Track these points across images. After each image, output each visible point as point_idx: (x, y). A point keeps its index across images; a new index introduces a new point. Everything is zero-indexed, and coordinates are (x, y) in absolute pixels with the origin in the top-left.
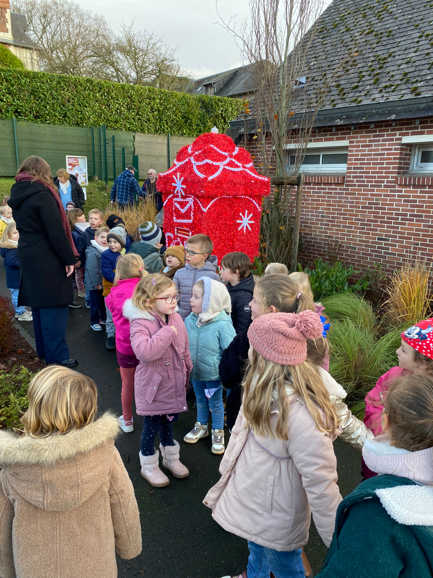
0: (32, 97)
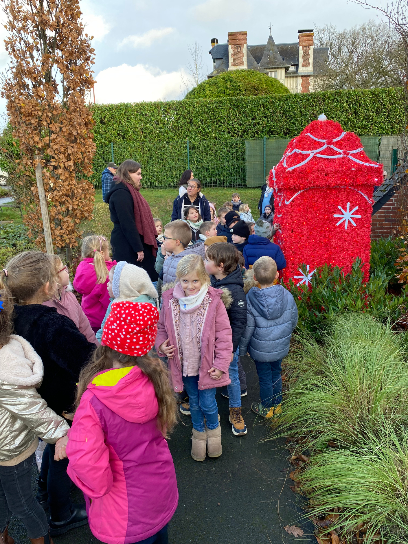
0: (284, 117)
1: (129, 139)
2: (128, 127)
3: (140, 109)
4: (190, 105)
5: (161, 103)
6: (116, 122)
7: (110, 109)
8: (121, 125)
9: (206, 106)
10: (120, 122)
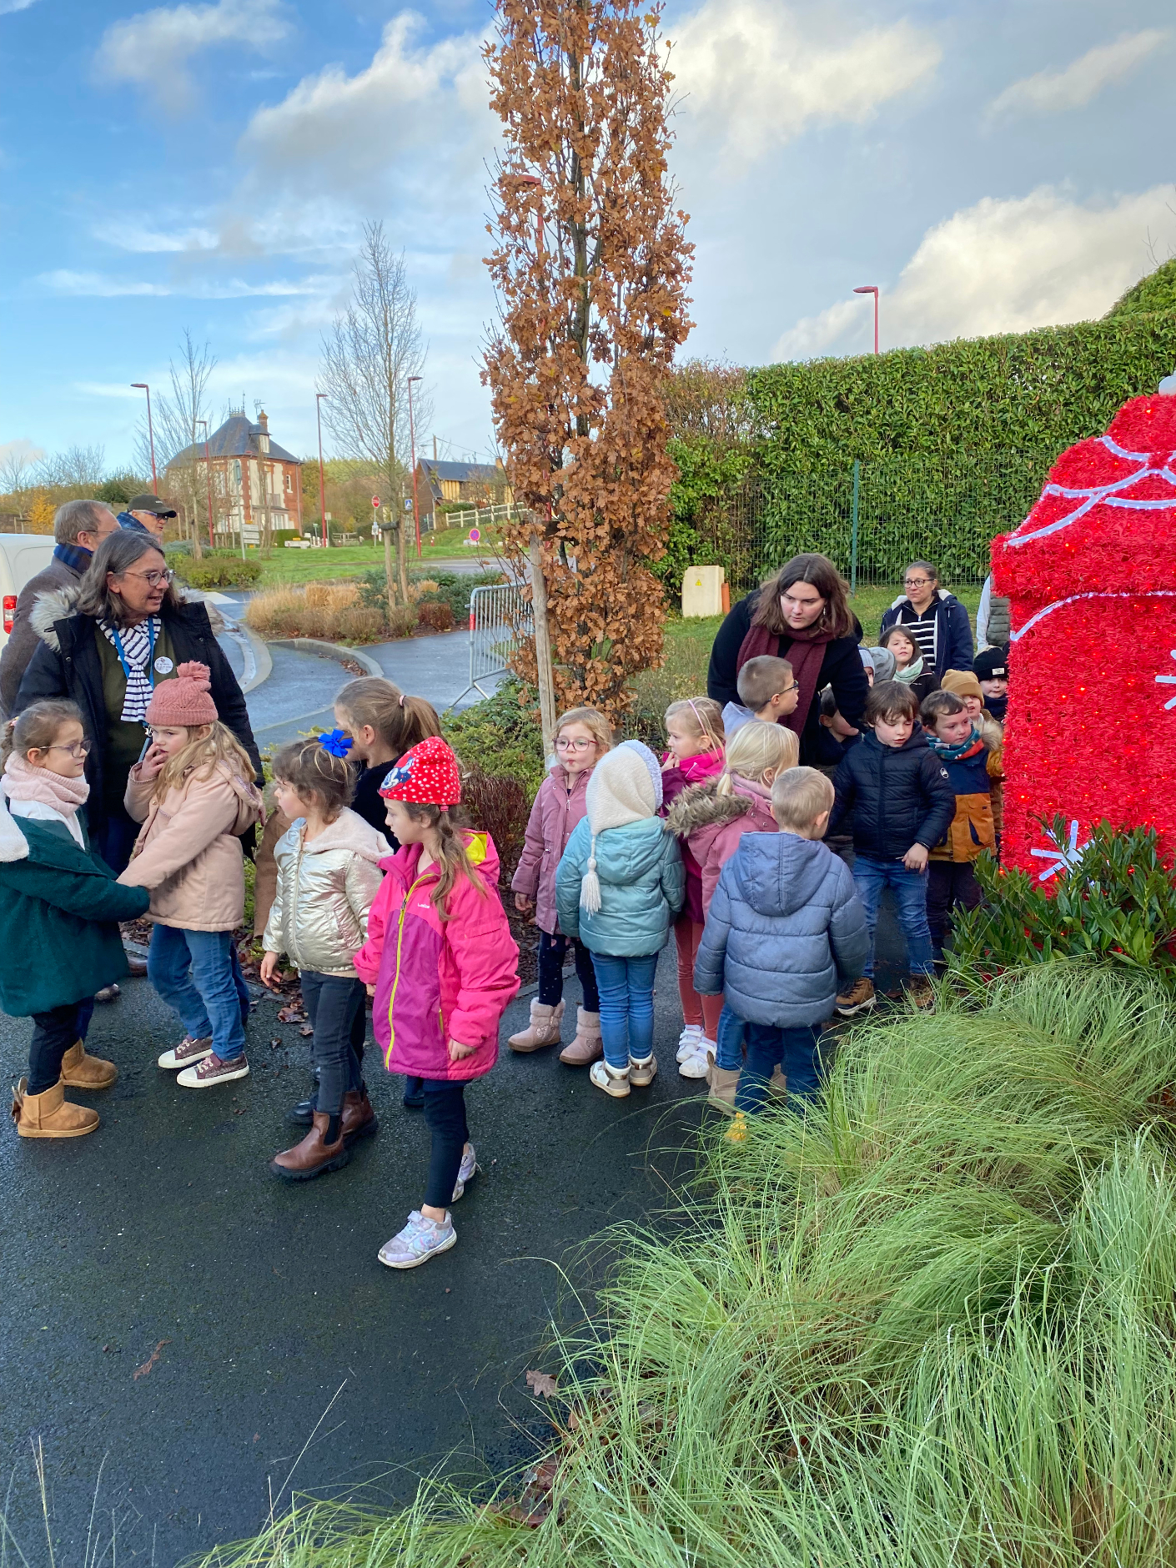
1: (911, 448)
2: (909, 414)
3: (947, 361)
4: (1099, 337)
5: (1010, 340)
6: (879, 401)
7: (864, 368)
8: (890, 411)
9: (1153, 334)
10: (890, 402)
